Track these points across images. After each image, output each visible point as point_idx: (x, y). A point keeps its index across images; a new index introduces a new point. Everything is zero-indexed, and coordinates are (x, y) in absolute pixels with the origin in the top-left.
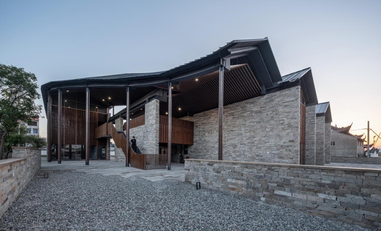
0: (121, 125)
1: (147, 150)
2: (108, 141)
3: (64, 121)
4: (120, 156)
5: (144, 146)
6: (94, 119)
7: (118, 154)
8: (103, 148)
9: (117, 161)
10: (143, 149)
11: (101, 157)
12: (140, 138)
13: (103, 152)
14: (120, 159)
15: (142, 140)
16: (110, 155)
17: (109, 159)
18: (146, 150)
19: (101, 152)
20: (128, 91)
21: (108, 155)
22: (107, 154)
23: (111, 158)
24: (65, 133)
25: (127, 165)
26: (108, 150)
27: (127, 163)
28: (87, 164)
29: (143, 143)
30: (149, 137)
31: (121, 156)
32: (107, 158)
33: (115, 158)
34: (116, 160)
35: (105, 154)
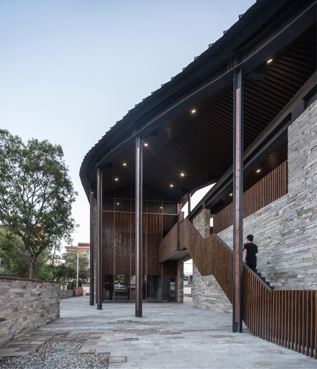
0: (205, 225)
1: (299, 276)
2: (179, 267)
3: (114, 236)
4: (204, 296)
5: (285, 266)
6: (157, 226)
7: (200, 291)
8: (172, 281)
9: (196, 307)
10: (278, 275)
11: (169, 297)
12: (269, 240)
13: (172, 288)
14: (205, 303)
15: (273, 247)
16: (182, 292)
17: (182, 302)
18: (295, 276)
19: (168, 287)
20: (240, 84)
21: (179, 294)
22: (178, 291)
23: (185, 299)
24: (116, 257)
25: (237, 328)
26: (179, 283)
27: (238, 320)
28: (139, 313)
29: (278, 258)
30: (308, 232)
31: (207, 296)
32: (179, 299)
33: (194, 299)
34: (195, 304)
35: (175, 292)
